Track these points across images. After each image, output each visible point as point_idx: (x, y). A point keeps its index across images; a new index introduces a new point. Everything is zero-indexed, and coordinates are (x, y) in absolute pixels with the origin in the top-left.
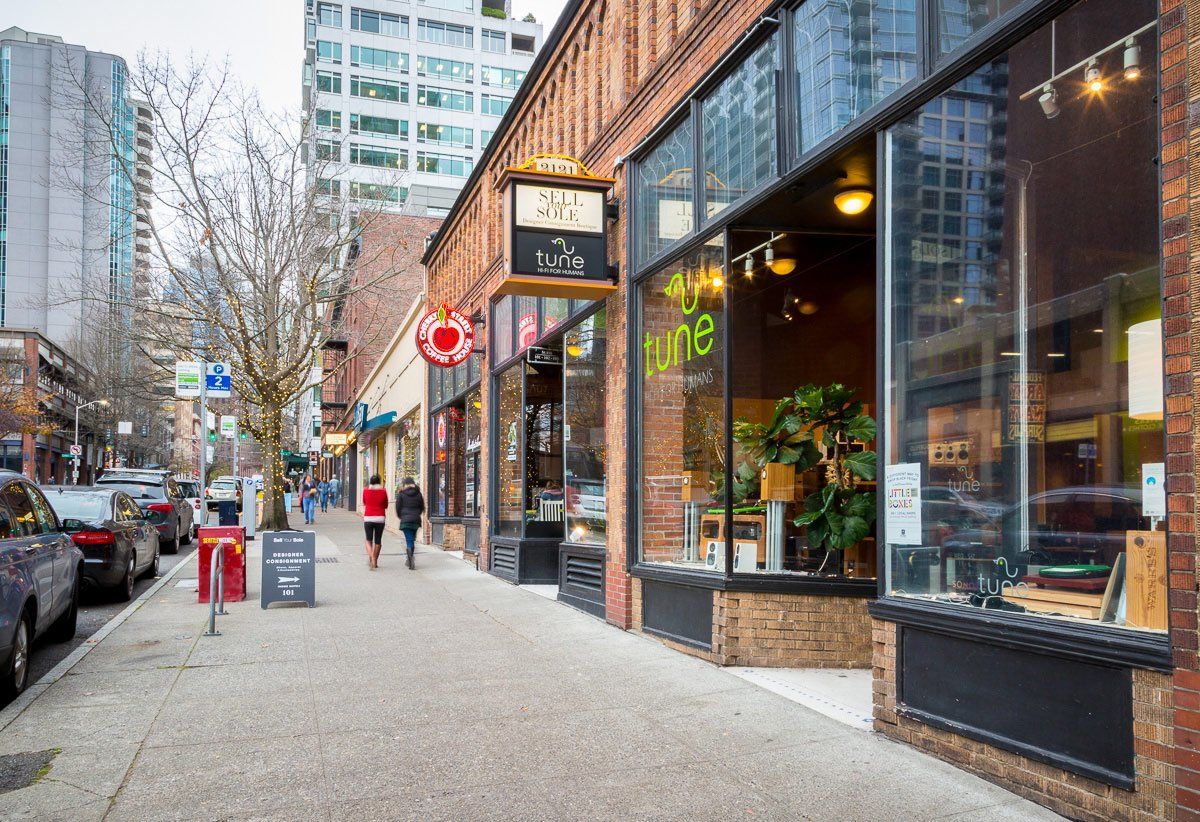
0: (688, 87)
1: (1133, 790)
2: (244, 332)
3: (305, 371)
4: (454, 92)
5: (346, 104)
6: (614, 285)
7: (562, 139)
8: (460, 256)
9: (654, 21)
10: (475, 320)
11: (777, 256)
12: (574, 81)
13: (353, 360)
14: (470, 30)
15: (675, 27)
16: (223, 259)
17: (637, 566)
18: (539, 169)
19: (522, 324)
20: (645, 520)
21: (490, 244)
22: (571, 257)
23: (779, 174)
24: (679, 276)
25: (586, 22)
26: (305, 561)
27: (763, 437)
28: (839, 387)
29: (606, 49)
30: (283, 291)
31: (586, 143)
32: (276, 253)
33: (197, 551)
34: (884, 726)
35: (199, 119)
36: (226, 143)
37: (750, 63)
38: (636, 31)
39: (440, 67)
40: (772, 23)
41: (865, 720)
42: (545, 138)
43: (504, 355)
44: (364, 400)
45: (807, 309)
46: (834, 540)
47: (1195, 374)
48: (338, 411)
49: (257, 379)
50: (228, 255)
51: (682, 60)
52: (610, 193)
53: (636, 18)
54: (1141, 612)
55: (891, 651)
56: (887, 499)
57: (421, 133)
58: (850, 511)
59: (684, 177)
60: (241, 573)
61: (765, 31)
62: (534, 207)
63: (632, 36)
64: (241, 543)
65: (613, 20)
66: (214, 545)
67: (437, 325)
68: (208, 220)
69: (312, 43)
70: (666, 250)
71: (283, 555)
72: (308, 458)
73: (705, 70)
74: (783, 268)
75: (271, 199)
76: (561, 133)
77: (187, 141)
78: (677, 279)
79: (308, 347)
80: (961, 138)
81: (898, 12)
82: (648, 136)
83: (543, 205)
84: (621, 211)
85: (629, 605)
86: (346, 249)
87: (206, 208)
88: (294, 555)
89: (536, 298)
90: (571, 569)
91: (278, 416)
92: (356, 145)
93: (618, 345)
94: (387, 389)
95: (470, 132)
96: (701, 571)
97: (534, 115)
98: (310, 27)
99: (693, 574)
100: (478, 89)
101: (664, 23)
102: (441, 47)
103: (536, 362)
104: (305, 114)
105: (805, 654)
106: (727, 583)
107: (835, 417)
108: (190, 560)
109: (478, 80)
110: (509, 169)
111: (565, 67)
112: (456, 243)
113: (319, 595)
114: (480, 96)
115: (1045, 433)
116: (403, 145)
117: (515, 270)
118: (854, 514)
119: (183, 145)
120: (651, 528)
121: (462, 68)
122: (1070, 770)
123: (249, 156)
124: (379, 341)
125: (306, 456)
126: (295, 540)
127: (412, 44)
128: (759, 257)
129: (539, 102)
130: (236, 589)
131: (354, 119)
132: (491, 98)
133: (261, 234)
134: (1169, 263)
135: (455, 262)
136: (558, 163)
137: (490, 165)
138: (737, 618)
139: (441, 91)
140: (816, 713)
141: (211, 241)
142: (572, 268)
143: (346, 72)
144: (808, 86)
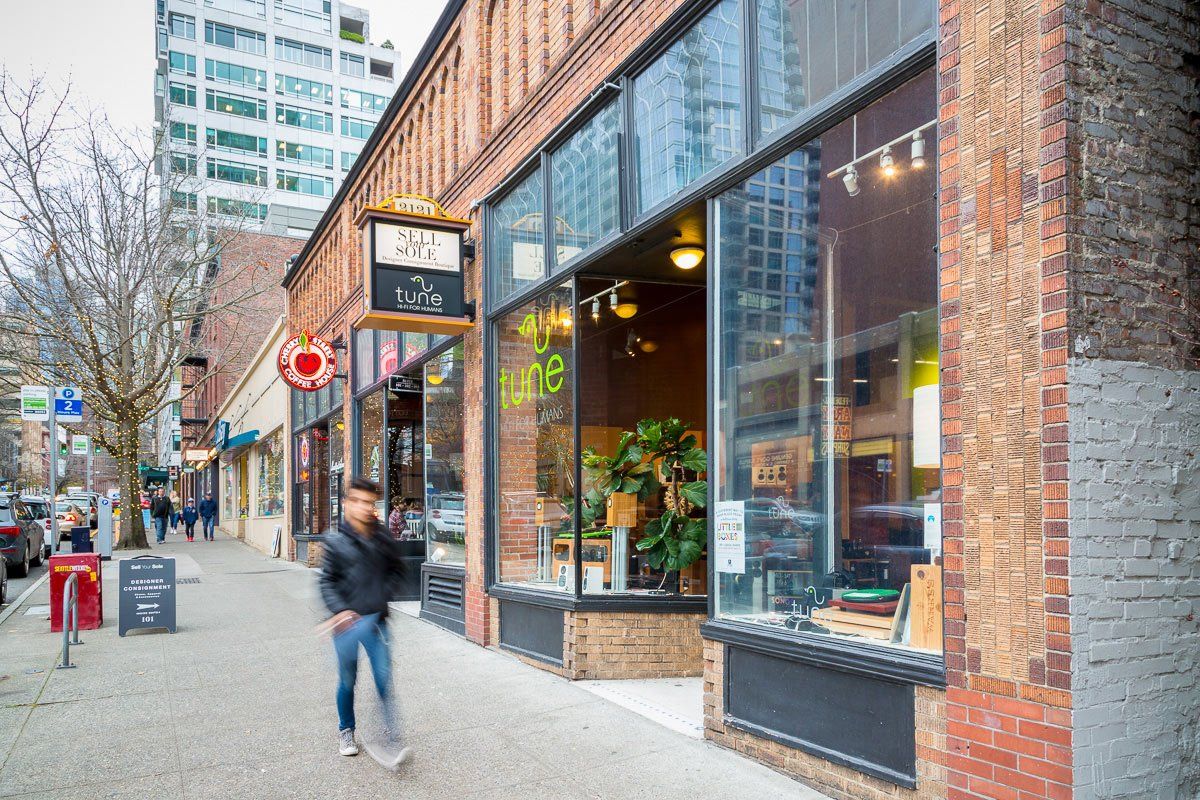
0: (539, 141)
1: (915, 789)
2: (96, 349)
3: (163, 387)
4: (313, 113)
5: (202, 118)
6: (471, 321)
7: (420, 177)
8: (321, 282)
9: (507, 74)
10: (336, 345)
11: (621, 301)
12: (431, 121)
13: (213, 377)
14: (328, 52)
15: (526, 82)
16: (71, 273)
17: (494, 587)
18: (398, 209)
19: (383, 351)
20: (502, 544)
21: (350, 273)
22: (430, 294)
23: (622, 230)
24: (532, 317)
25: (442, 66)
26: (165, 587)
27: (609, 469)
28: (676, 422)
29: (460, 95)
30: (138, 306)
31: (443, 183)
32: (130, 267)
33: (48, 574)
34: (713, 735)
35: (40, 129)
36: (72, 155)
37: (598, 120)
38: (489, 80)
39: (298, 87)
40: (614, 89)
41: (697, 729)
42: (403, 173)
43: (366, 380)
44: (225, 418)
45: (648, 347)
46: (671, 562)
47: (965, 436)
48: (198, 427)
49: (111, 397)
50: (77, 270)
51: (533, 114)
52: (466, 234)
53: (489, 68)
54: (922, 635)
55: (719, 668)
56: (716, 532)
57: (280, 151)
58: (685, 536)
59: (536, 222)
60: (97, 601)
61: (608, 96)
62: (393, 246)
63: (486, 84)
64: (96, 570)
65: (467, 68)
66: (66, 575)
67: (299, 351)
68: (53, 233)
69: (163, 53)
70: (521, 291)
71: (141, 582)
72: (168, 472)
73: (554, 126)
74: (627, 312)
75: (123, 213)
76: (419, 172)
77: (29, 151)
78: (530, 320)
79: (165, 366)
80: (782, 182)
81: (724, 65)
82: (501, 183)
83: (403, 244)
84: (476, 252)
85: (487, 623)
86: (203, 267)
87: (51, 222)
88: (153, 581)
89: (396, 332)
90: (432, 588)
91: (135, 434)
92: (213, 159)
93: (475, 379)
94: (249, 407)
95: (330, 154)
96: (553, 593)
97: (393, 150)
98: (161, 37)
99: (546, 596)
100: (337, 111)
101: (516, 76)
102: (299, 66)
103: (397, 390)
104: (158, 124)
105: (646, 666)
106: (576, 604)
107: (672, 449)
108: (41, 584)
109: (337, 102)
110: (368, 207)
111: (422, 107)
112: (317, 268)
113: (180, 621)
114: (340, 119)
115: (850, 449)
116: (262, 162)
117: (375, 306)
118: (689, 539)
119: (24, 154)
120: (507, 551)
121: (320, 90)
122: (865, 771)
123: (97, 170)
124: (240, 359)
125: (165, 470)
126: (154, 566)
127: (270, 62)
128: (605, 301)
129: (397, 138)
130: (91, 616)
131: (211, 133)
132: (350, 120)
133: (112, 250)
134: (945, 339)
135: (316, 288)
136: (416, 203)
137: (350, 195)
138: (586, 636)
139: (300, 110)
140: (655, 724)
141: (58, 256)
142: (431, 305)
143: (201, 86)
144: (647, 151)
